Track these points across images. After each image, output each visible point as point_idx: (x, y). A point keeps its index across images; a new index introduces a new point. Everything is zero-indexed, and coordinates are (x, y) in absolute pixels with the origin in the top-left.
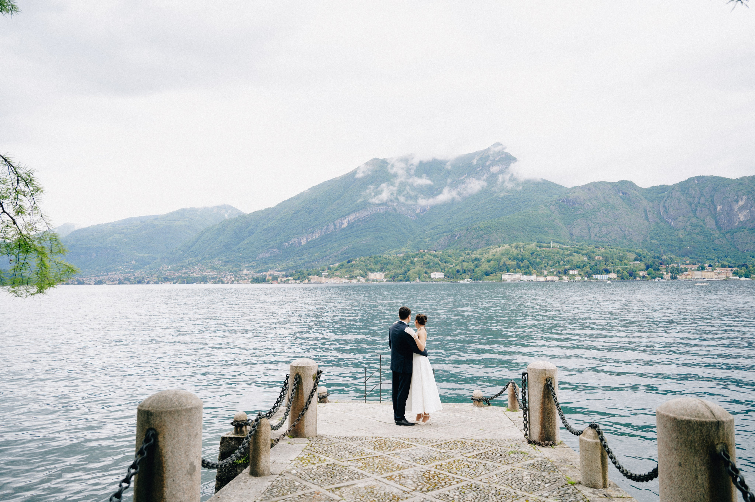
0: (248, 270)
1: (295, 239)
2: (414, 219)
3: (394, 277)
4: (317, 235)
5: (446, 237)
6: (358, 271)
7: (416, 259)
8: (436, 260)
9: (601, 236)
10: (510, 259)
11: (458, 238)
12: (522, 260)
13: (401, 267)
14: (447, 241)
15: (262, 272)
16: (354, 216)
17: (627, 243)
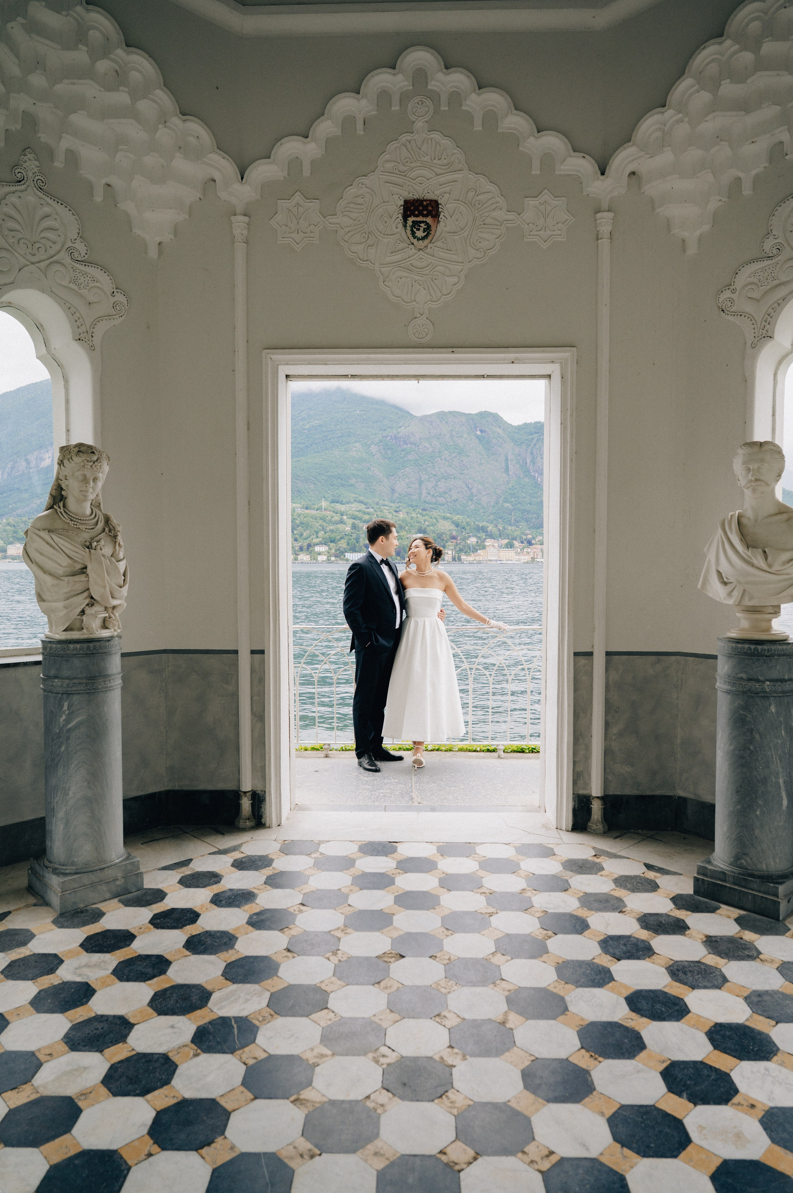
9: (436, 494)
17: (473, 507)
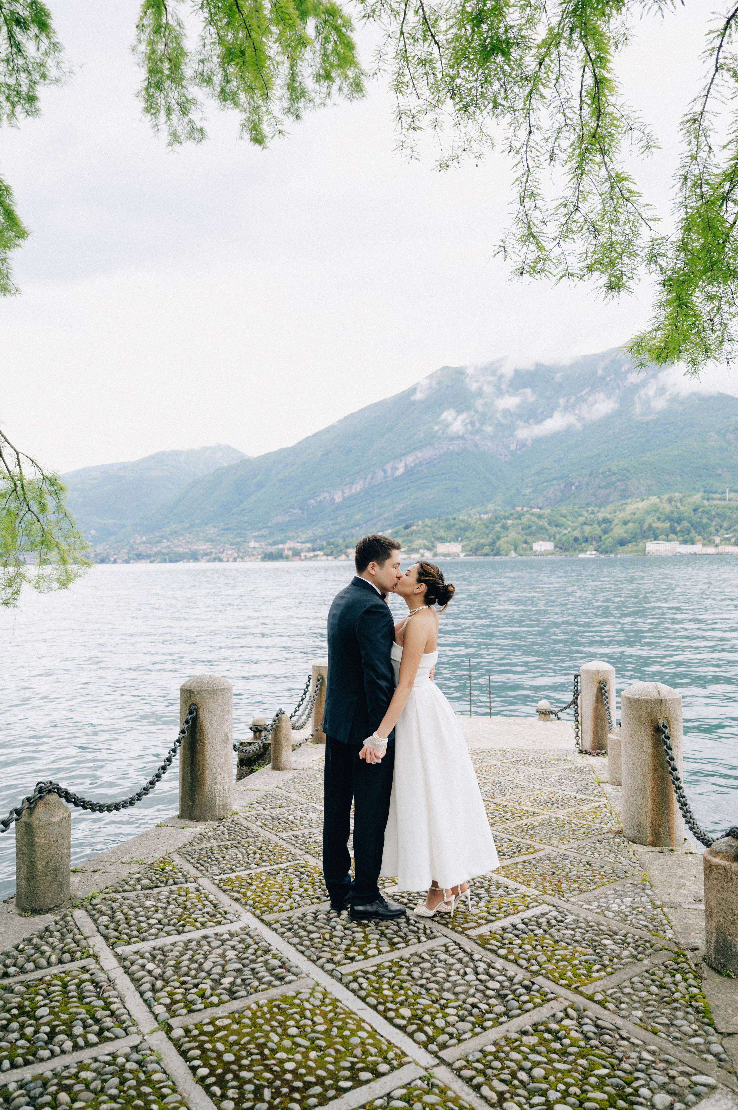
0: (257, 542)
1: (326, 494)
2: (507, 459)
3: (477, 550)
4: (358, 486)
5: (557, 487)
6: (420, 541)
7: (510, 522)
8: (541, 523)
10: (659, 519)
11: (577, 488)
12: (679, 521)
13: (488, 534)
14: (559, 494)
15: (277, 544)
16: (414, 457)
